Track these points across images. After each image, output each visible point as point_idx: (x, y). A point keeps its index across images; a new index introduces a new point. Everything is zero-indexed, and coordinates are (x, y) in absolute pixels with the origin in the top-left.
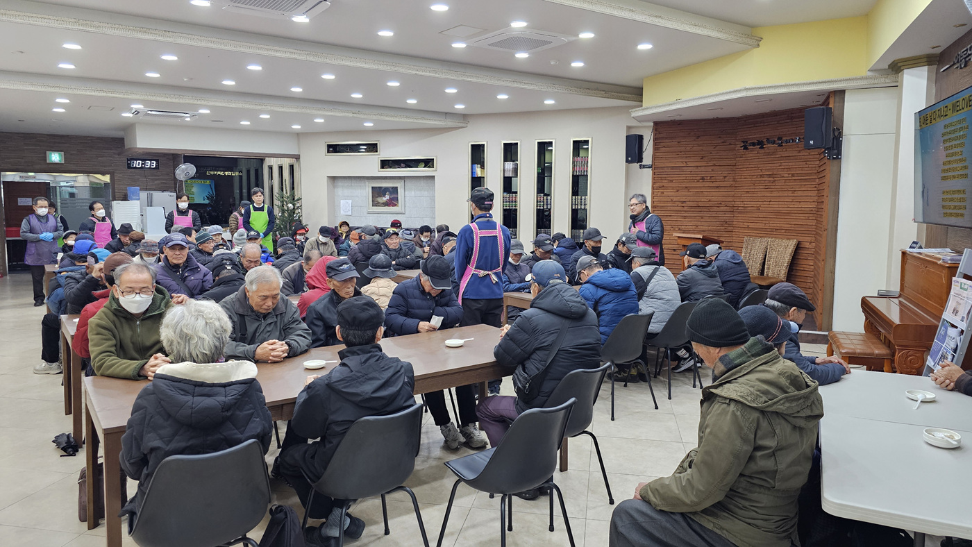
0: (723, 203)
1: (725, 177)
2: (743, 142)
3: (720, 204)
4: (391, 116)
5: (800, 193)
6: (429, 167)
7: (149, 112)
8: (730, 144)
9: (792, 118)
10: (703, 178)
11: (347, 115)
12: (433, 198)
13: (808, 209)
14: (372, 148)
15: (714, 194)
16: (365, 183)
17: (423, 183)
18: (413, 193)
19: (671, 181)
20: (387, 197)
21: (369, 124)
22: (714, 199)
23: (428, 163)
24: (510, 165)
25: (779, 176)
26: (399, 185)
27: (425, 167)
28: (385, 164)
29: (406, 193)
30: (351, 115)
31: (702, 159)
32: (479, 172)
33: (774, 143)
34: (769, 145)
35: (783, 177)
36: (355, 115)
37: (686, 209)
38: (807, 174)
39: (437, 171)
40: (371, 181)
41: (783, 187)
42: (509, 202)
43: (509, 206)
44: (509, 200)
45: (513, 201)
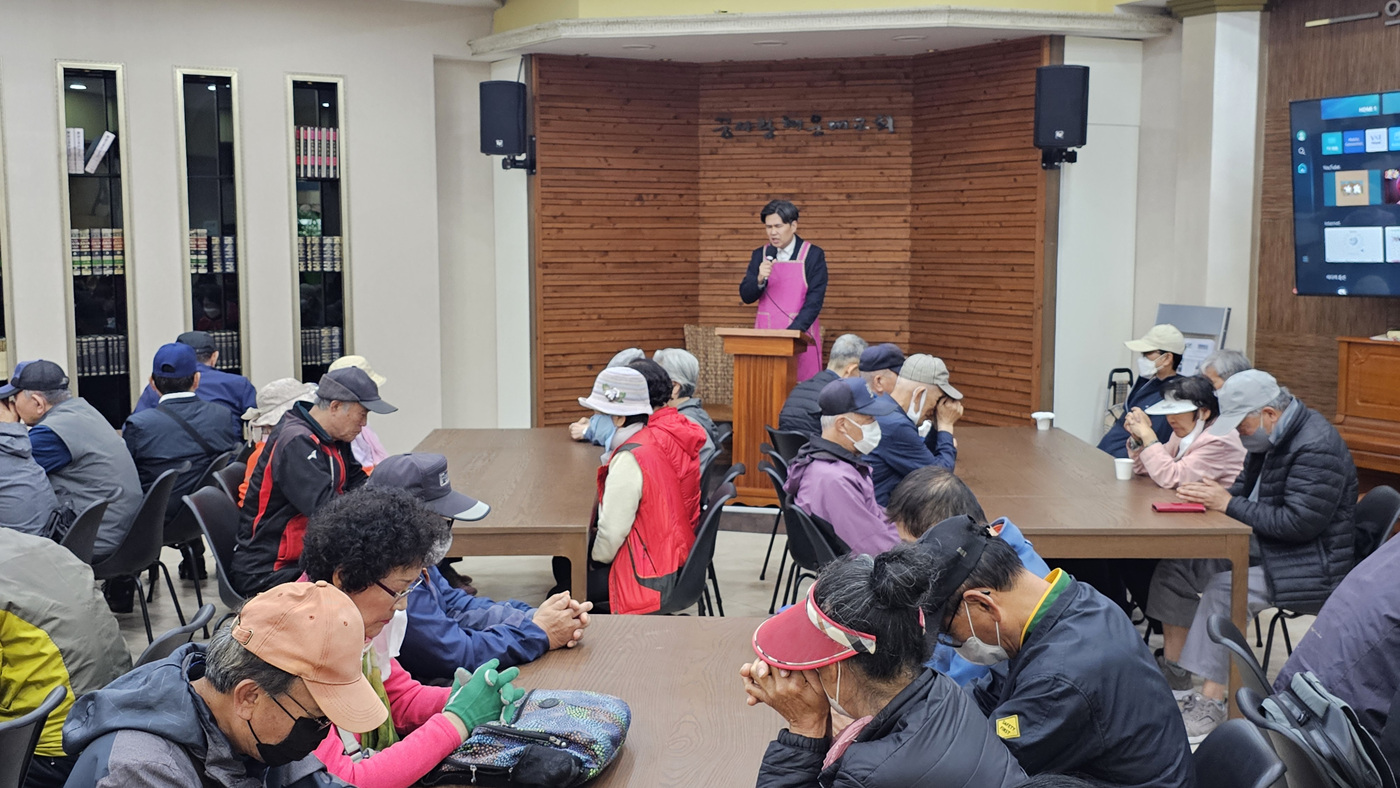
0: (679, 254)
1: (681, 195)
2: (721, 120)
3: (675, 256)
5: (867, 234)
8: (689, 124)
9: (843, 78)
10: (640, 198)
13: (889, 266)
15: (661, 233)
19: (578, 203)
22: (662, 246)
25: (815, 197)
31: (636, 152)
33: (801, 126)
34: (787, 132)
35: (826, 200)
37: (609, 268)
38: (885, 195)
41: (827, 220)
42: (91, 254)
43: (92, 268)
44: (91, 247)
45: (102, 253)
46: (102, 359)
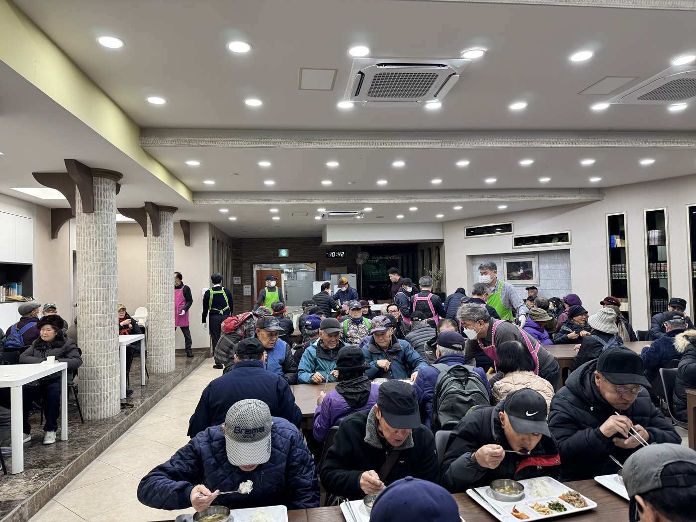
4: (524, 197)
6: (563, 241)
7: (330, 214)
11: (482, 199)
12: (569, 271)
14: (507, 228)
16: (500, 259)
17: (557, 257)
18: (547, 266)
20: (522, 271)
21: (502, 207)
23: (563, 237)
24: (655, 234)
26: (533, 260)
27: (558, 242)
28: (519, 241)
29: (540, 267)
30: (485, 199)
32: (618, 243)
36: (490, 199)
39: (572, 245)
40: (506, 258)
42: (657, 271)
43: (657, 276)
44: (657, 269)
45: (661, 271)
46: (662, 307)
